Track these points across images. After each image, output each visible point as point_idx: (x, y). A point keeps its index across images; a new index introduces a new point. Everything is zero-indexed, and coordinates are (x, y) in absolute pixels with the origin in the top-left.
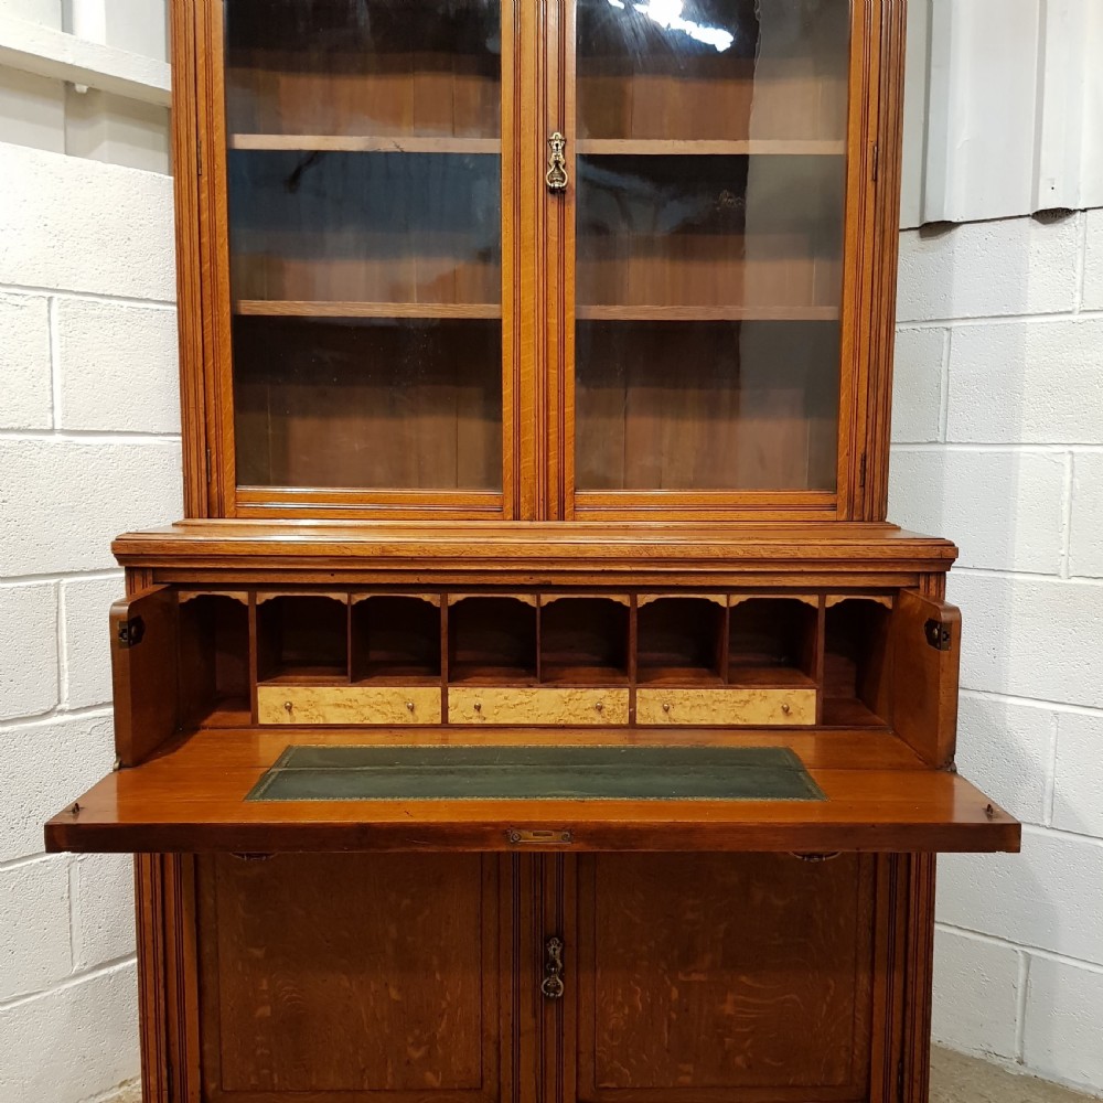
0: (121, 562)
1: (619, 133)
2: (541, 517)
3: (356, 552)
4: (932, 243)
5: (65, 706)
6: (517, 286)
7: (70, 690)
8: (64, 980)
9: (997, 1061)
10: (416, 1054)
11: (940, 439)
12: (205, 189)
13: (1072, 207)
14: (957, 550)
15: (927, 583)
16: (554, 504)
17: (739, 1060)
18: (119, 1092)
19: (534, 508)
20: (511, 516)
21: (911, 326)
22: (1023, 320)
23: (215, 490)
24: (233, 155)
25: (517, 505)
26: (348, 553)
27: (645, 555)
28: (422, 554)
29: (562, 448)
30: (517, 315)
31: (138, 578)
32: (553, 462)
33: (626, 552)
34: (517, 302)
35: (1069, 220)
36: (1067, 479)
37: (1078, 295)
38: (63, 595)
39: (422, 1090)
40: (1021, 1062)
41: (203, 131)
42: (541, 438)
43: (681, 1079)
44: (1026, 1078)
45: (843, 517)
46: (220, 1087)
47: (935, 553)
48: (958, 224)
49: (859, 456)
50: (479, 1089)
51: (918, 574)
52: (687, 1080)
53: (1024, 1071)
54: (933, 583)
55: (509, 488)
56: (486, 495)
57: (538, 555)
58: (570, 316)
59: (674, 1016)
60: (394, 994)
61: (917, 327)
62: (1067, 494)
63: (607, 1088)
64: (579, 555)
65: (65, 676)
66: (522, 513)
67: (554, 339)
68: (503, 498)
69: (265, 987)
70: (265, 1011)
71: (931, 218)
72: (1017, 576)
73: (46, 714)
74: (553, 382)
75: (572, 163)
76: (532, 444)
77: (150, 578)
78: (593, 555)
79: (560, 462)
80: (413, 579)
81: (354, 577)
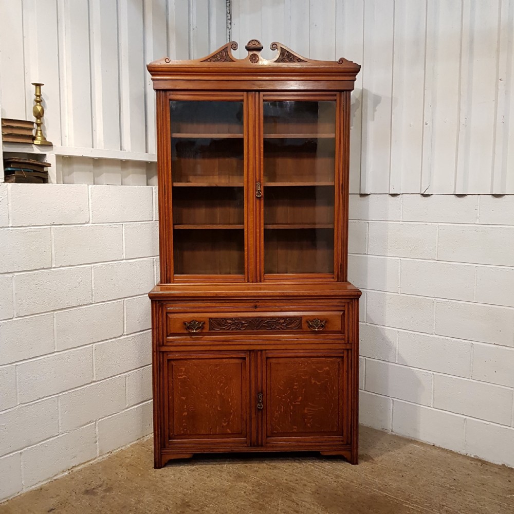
0: (150, 299)
1: (274, 181)
2: (255, 282)
3: (210, 295)
4: (363, 198)
5: (125, 333)
6: (248, 221)
7: (127, 329)
8: (124, 410)
9: (386, 431)
10: (225, 425)
11: (366, 253)
12: (166, 198)
13: (399, 193)
14: (361, 293)
15: (355, 301)
17: (309, 425)
18: (137, 442)
20: (247, 281)
21: (358, 221)
22: (387, 222)
23: (168, 276)
24: (174, 188)
30: (248, 228)
31: (154, 302)
33: (278, 294)
34: (248, 226)
35: (399, 196)
36: (400, 266)
37: (401, 216)
38: (125, 303)
39: (227, 434)
40: (392, 431)
41: (166, 183)
42: (255, 261)
44: (393, 435)
45: (336, 280)
46: (173, 434)
47: (356, 293)
48: (370, 194)
49: (340, 265)
50: (241, 433)
51: (352, 299)
52: (295, 430)
53: (393, 433)
54: (356, 300)
55: (246, 274)
56: (240, 276)
58: (263, 228)
59: (291, 413)
60: (219, 409)
61: (360, 221)
62: (400, 271)
63: (274, 433)
65: (125, 325)
67: (258, 235)
68: (245, 276)
69: (185, 407)
70: (185, 414)
71: (362, 193)
72: (388, 293)
73: (121, 336)
74: (258, 246)
75: (262, 190)
76: (253, 262)
77: (157, 302)
79: (260, 267)
80: (224, 301)
81: (209, 301)
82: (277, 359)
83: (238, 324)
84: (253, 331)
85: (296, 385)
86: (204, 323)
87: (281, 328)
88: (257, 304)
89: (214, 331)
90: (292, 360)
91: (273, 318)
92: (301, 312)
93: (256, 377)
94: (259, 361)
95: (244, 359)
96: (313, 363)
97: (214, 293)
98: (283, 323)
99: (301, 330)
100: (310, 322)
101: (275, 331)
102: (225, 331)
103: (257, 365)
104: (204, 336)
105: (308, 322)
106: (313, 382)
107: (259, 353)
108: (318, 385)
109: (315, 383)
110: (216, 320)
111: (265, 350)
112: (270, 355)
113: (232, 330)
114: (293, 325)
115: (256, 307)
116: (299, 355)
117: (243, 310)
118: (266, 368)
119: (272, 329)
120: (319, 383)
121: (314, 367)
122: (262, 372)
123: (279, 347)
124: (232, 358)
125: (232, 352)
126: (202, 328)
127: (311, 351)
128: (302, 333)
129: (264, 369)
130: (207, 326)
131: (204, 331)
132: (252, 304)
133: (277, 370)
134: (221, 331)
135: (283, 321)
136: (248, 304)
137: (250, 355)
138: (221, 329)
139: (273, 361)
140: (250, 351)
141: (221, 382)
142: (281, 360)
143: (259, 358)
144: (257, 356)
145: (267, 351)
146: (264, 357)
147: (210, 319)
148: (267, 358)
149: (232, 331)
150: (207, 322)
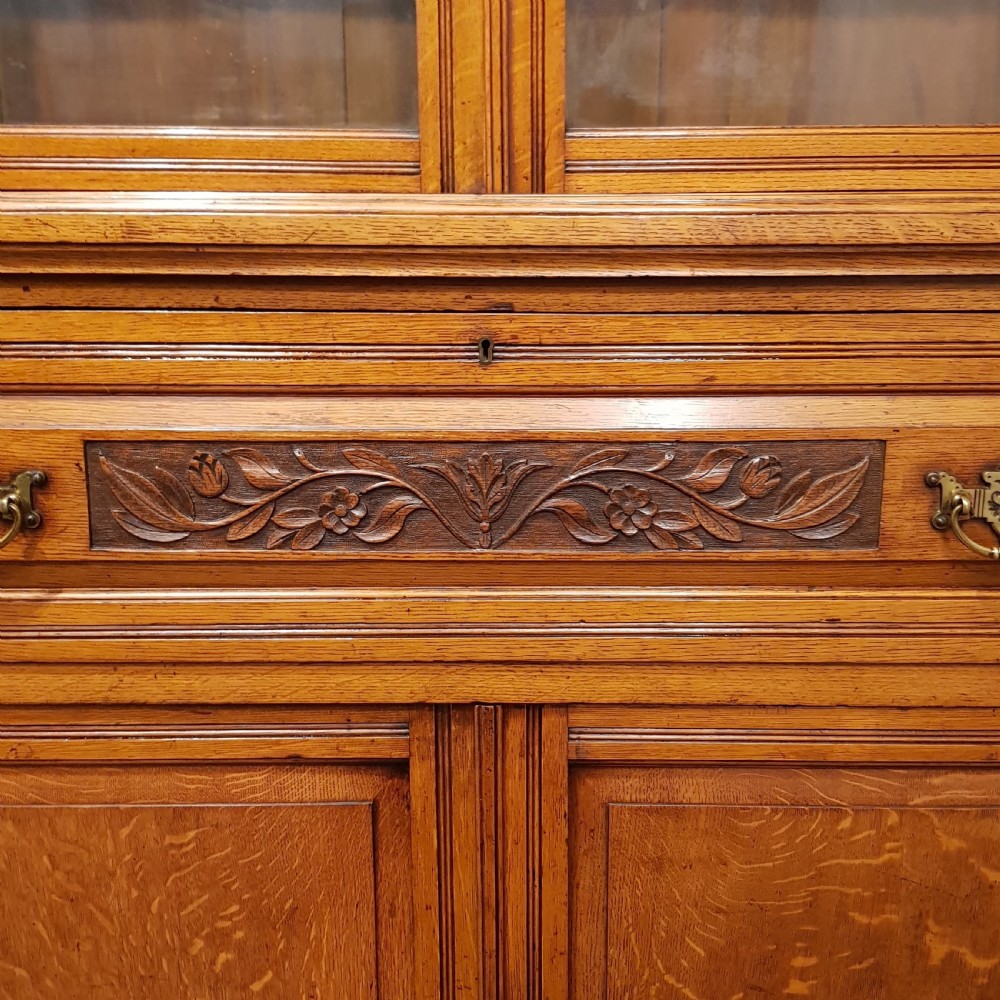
2: (498, 186)
16: (523, 158)
19: (480, 168)
20: (436, 184)
25: (447, 161)
26: (51, 235)
27: (726, 238)
28: (218, 239)
29: (538, 37)
32: (521, 67)
42: (496, 14)
55: (430, 123)
56: (385, 139)
57: (482, 241)
64: (575, 241)
66: (458, 178)
68: (420, 145)
76: (478, 26)
78: (608, 241)
79: (538, 65)
80: (205, 297)
81: (71, 295)
82: (661, 778)
83: (339, 498)
84: (462, 554)
85: (803, 974)
86: (43, 484)
87: (698, 529)
88: (503, 326)
89: (130, 552)
90: (778, 787)
91: (635, 445)
92: (881, 402)
93: (495, 909)
94: (515, 789)
95: (399, 768)
96: (947, 809)
97: (106, 217)
98: (717, 491)
99: (870, 553)
100: (951, 488)
101: (648, 554)
102: (225, 552)
103: (501, 822)
104: (59, 586)
105: (934, 486)
106: (938, 950)
107: (517, 727)
108: (976, 972)
109: (950, 956)
110: (140, 455)
111: (565, 707)
112: (599, 743)
113: (286, 542)
114: (800, 510)
115: (486, 348)
116: (840, 752)
117: (370, 379)
118: (571, 841)
119: (620, 538)
120: (983, 964)
121: (954, 844)
122: (535, 876)
123: (675, 684)
124: (296, 762)
125: (299, 715)
126: (32, 523)
127: (937, 720)
128: (875, 573)
129: (555, 852)
130: (70, 508)
131: (50, 548)
132: (457, 325)
133: (658, 865)
134: (191, 552)
135: (717, 474)
136: (425, 328)
137: (441, 745)
138: (195, 534)
139: (627, 788)
140: (442, 713)
141: (219, 940)
142: (693, 789)
143: (515, 765)
144: (499, 750)
145: (580, 718)
146: (555, 758)
147: (93, 445)
148: (580, 767)
149: (286, 554)
150: (71, 477)
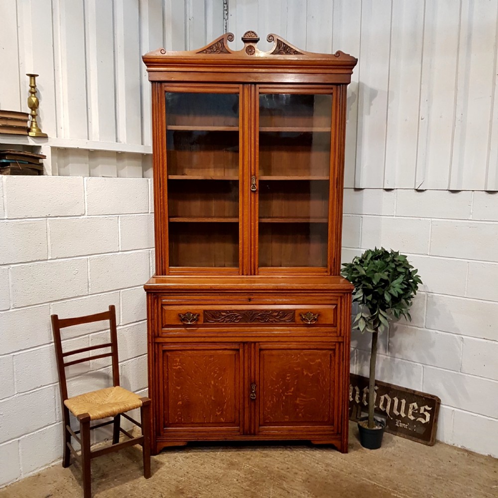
0: (146, 291)
1: (269, 175)
2: (249, 274)
3: (204, 288)
4: (357, 192)
5: (121, 324)
6: (243, 215)
7: (122, 320)
10: (218, 414)
11: (360, 247)
12: (162, 190)
13: (393, 188)
15: (347, 295)
16: (253, 271)
17: (300, 415)
19: (247, 272)
20: (241, 274)
21: (352, 215)
22: (381, 217)
23: (163, 268)
24: (169, 181)
25: (243, 271)
29: (255, 256)
30: (243, 223)
31: (150, 294)
33: (272, 288)
34: (243, 219)
35: (393, 191)
37: (395, 211)
38: (121, 294)
39: (220, 423)
41: (161, 176)
42: (250, 254)
43: (286, 420)
45: (329, 274)
46: (168, 422)
47: (349, 288)
48: (364, 189)
49: (333, 258)
50: (235, 422)
51: (345, 293)
54: (349, 294)
55: (241, 267)
56: (235, 269)
58: (257, 222)
59: (284, 403)
60: (213, 398)
61: (354, 215)
63: (267, 422)
65: (121, 316)
66: (244, 274)
67: (253, 228)
69: (180, 397)
70: (180, 403)
71: (356, 187)
74: (253, 239)
75: (258, 183)
77: (153, 294)
79: (254, 260)
80: (218, 294)
81: (203, 294)
82: (270, 351)
83: (232, 317)
84: (247, 323)
85: (288, 376)
86: (199, 315)
87: (274, 320)
88: (252, 297)
89: (208, 323)
90: (285, 352)
91: (267, 311)
92: (294, 306)
94: (253, 352)
95: (238, 350)
96: (305, 355)
97: (208, 286)
99: (294, 323)
100: (303, 315)
101: (268, 323)
102: (219, 323)
103: (251, 357)
104: (199, 327)
107: (253, 344)
108: (310, 376)
109: (307, 374)
110: (210, 312)
112: (263, 347)
114: (286, 318)
115: (250, 299)
116: (292, 347)
117: (237, 303)
118: (259, 359)
119: (265, 321)
121: (307, 359)
122: (255, 363)
123: (272, 339)
124: (226, 349)
125: (226, 343)
126: (197, 320)
127: (303, 343)
130: (202, 318)
131: (199, 323)
132: (246, 297)
133: (270, 362)
134: (215, 323)
135: (276, 314)
136: (242, 297)
137: (244, 347)
139: (267, 352)
140: (244, 343)
141: (215, 373)
142: (274, 352)
143: (253, 349)
144: (251, 347)
145: (261, 343)
146: (257, 349)
147: (205, 311)
148: (261, 350)
149: (226, 323)
150: (202, 314)
